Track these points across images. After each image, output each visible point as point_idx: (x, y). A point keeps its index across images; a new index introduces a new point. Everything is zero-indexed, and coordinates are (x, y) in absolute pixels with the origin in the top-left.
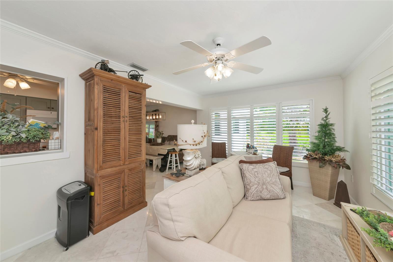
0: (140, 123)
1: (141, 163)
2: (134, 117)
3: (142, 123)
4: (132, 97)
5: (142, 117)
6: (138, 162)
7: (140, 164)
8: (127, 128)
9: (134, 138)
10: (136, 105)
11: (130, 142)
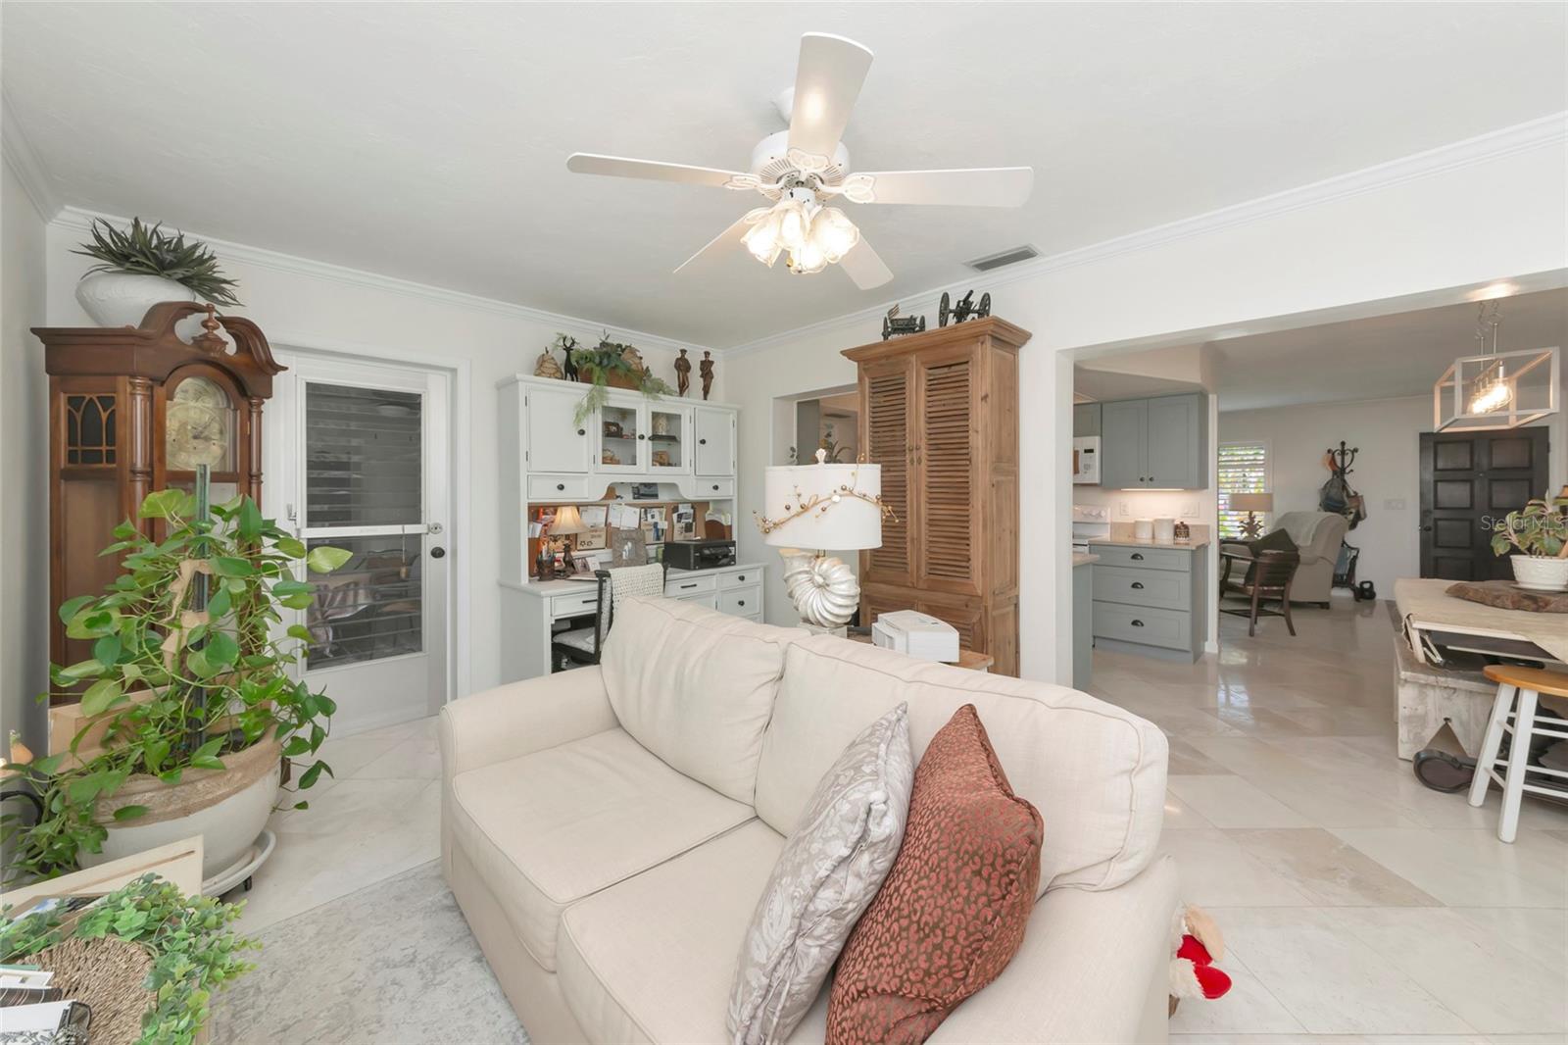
0: (964, 462)
1: (970, 604)
2: (942, 446)
3: (969, 460)
4: (935, 382)
5: (970, 444)
6: (959, 594)
7: (967, 606)
8: (924, 480)
9: (943, 512)
10: (949, 405)
11: (931, 523)
